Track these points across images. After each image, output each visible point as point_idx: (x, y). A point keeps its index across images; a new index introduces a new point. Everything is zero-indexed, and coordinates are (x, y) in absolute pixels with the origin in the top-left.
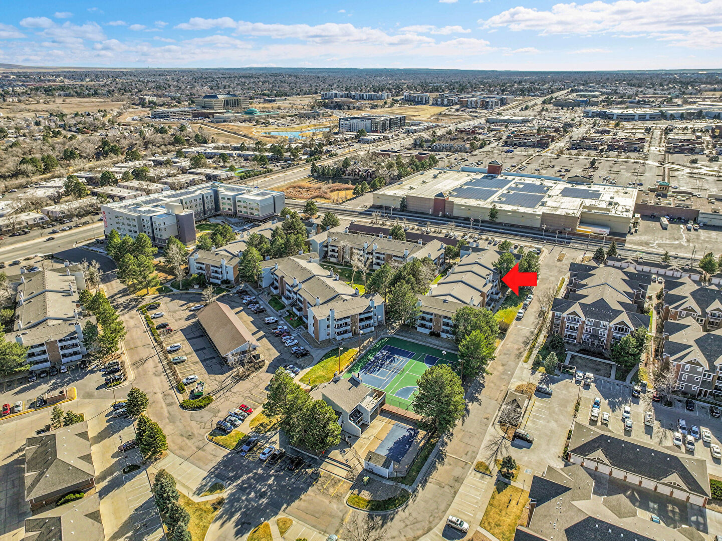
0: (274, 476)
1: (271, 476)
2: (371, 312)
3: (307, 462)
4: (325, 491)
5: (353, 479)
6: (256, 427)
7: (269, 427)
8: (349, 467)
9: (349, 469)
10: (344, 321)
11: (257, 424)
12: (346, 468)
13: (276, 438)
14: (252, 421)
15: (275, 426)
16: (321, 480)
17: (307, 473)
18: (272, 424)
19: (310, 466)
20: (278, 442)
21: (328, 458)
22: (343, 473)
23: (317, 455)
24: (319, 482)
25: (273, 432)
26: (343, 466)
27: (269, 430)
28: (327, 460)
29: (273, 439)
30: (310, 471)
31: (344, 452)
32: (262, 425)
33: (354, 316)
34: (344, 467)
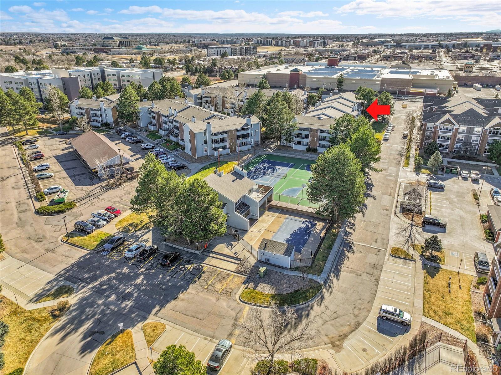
0: (144, 274)
1: (140, 275)
2: (248, 129)
3: (186, 258)
4: (210, 287)
5: (245, 272)
6: (125, 227)
7: (139, 227)
8: (240, 260)
9: (239, 262)
10: (221, 136)
11: (125, 224)
12: (236, 262)
13: (149, 236)
14: (120, 222)
15: (148, 225)
16: (204, 276)
17: (185, 269)
18: (144, 224)
19: (189, 262)
20: (150, 240)
21: (212, 252)
22: (233, 267)
23: (198, 250)
24: (202, 278)
25: (145, 231)
26: (231, 260)
27: (140, 230)
28: (211, 255)
29: (145, 237)
30: (190, 267)
31: (232, 245)
32: (131, 225)
33: (231, 131)
34: (233, 261)
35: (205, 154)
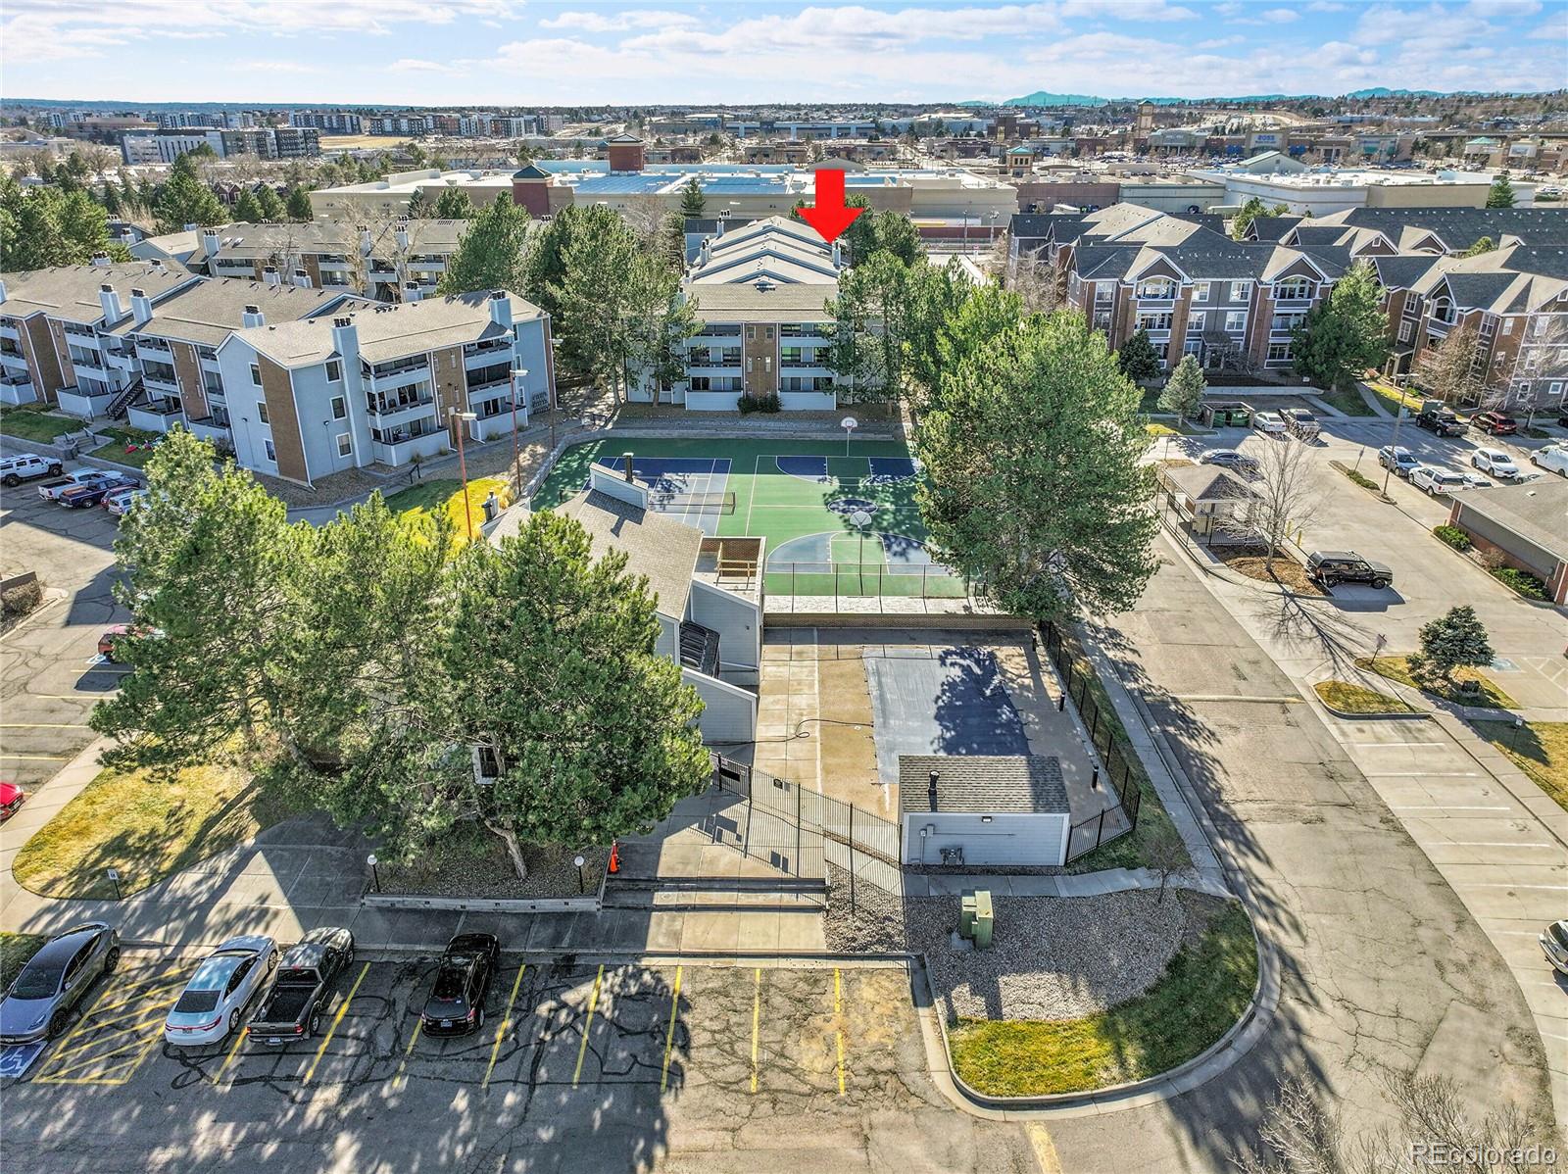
2: (504, 345)
3: (536, 950)
4: (778, 1081)
5: (886, 939)
6: (82, 872)
7: (176, 847)
8: (818, 886)
9: (818, 899)
10: (404, 379)
11: (75, 852)
12: (804, 900)
13: (258, 882)
14: (34, 846)
15: (222, 828)
16: (701, 1020)
17: (577, 1015)
18: (193, 826)
19: (569, 971)
20: (279, 902)
21: (661, 884)
22: (809, 933)
23: (582, 891)
25: (223, 864)
26: (773, 898)
27: (185, 862)
28: (660, 898)
29: (240, 897)
30: (593, 994)
31: (731, 826)
32: (117, 847)
33: (444, 354)
34: (788, 899)
35: (343, 462)
